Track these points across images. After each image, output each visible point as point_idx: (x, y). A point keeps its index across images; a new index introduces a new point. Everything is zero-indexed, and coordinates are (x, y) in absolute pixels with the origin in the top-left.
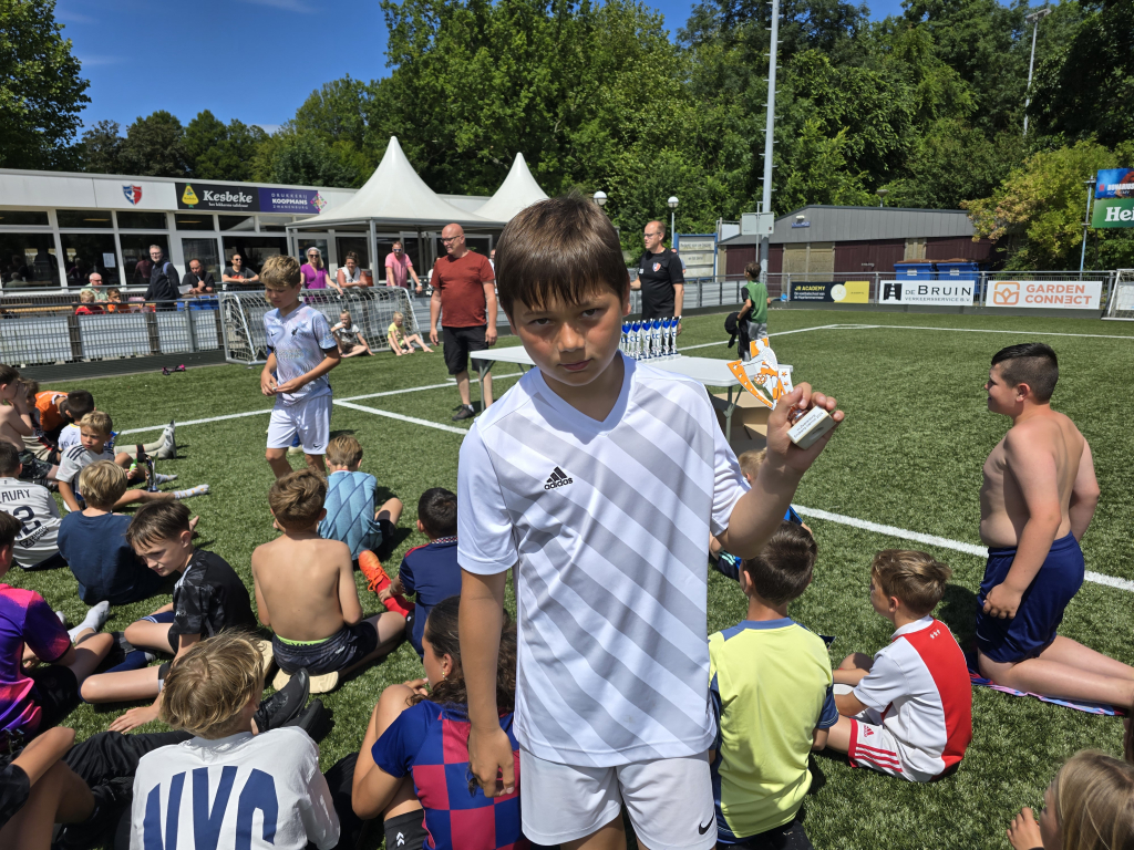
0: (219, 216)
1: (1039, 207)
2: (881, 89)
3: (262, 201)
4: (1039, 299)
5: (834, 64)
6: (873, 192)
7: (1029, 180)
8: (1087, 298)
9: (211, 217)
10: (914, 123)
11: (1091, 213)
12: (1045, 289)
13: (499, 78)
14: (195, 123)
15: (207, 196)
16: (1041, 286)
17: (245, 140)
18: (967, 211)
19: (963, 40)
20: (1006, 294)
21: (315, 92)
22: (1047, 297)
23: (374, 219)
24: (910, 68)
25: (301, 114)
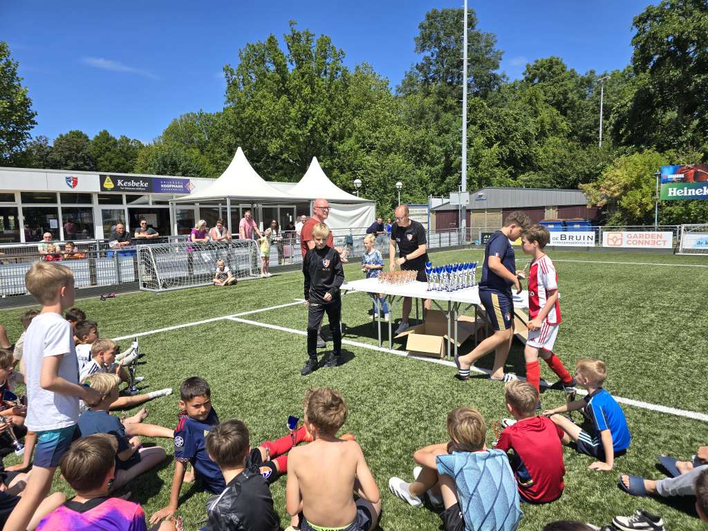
0: (127, 195)
1: (626, 188)
2: (517, 121)
3: (154, 186)
4: (635, 242)
5: (489, 106)
6: (515, 179)
7: (618, 172)
8: (664, 241)
9: (121, 195)
10: (536, 140)
11: (659, 191)
12: (638, 236)
13: (293, 112)
14: (97, 138)
15: (120, 183)
16: (635, 235)
17: (129, 148)
18: (583, 191)
19: (560, 93)
20: (615, 239)
21: (175, 120)
22: (640, 241)
23: (229, 197)
24: (532, 109)
25: (166, 133)
